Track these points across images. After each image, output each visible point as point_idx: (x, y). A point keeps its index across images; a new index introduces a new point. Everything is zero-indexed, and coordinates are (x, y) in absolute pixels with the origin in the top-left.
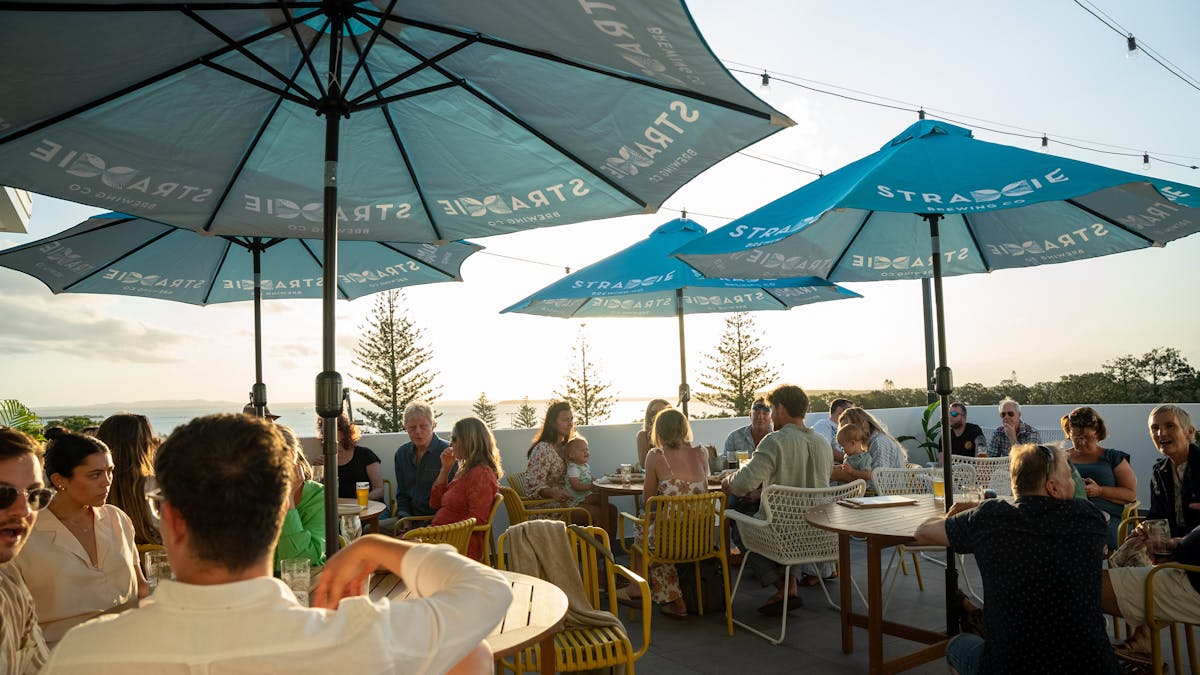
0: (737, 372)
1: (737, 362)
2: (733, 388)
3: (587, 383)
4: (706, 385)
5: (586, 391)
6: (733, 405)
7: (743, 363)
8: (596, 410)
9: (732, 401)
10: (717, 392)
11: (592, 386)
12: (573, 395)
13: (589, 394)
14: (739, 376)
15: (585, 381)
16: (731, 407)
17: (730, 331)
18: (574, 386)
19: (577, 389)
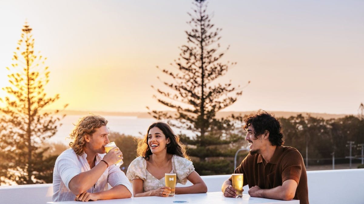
0: (198, 91)
1: (199, 80)
2: (192, 108)
3: (31, 96)
4: (163, 102)
5: (30, 104)
6: (193, 126)
7: (206, 81)
8: (39, 126)
9: (192, 121)
10: (174, 110)
11: (36, 99)
12: (12, 108)
13: (33, 108)
14: (200, 95)
15: (29, 93)
16: (190, 128)
17: (191, 45)
18: (13, 98)
19: (18, 103)
